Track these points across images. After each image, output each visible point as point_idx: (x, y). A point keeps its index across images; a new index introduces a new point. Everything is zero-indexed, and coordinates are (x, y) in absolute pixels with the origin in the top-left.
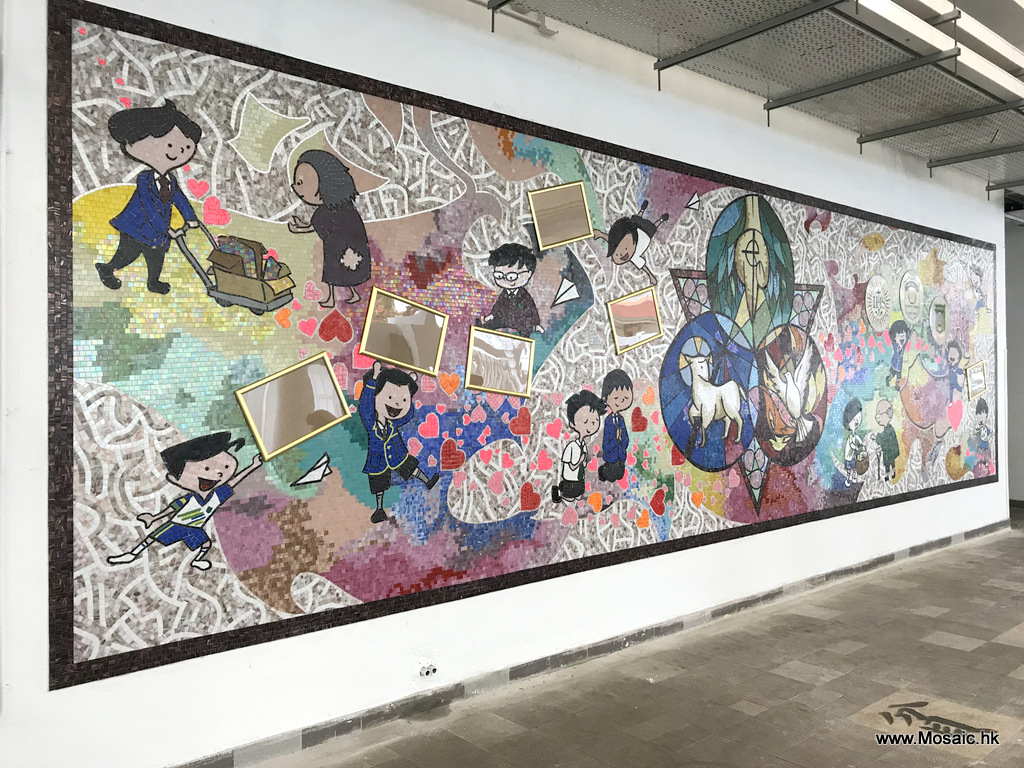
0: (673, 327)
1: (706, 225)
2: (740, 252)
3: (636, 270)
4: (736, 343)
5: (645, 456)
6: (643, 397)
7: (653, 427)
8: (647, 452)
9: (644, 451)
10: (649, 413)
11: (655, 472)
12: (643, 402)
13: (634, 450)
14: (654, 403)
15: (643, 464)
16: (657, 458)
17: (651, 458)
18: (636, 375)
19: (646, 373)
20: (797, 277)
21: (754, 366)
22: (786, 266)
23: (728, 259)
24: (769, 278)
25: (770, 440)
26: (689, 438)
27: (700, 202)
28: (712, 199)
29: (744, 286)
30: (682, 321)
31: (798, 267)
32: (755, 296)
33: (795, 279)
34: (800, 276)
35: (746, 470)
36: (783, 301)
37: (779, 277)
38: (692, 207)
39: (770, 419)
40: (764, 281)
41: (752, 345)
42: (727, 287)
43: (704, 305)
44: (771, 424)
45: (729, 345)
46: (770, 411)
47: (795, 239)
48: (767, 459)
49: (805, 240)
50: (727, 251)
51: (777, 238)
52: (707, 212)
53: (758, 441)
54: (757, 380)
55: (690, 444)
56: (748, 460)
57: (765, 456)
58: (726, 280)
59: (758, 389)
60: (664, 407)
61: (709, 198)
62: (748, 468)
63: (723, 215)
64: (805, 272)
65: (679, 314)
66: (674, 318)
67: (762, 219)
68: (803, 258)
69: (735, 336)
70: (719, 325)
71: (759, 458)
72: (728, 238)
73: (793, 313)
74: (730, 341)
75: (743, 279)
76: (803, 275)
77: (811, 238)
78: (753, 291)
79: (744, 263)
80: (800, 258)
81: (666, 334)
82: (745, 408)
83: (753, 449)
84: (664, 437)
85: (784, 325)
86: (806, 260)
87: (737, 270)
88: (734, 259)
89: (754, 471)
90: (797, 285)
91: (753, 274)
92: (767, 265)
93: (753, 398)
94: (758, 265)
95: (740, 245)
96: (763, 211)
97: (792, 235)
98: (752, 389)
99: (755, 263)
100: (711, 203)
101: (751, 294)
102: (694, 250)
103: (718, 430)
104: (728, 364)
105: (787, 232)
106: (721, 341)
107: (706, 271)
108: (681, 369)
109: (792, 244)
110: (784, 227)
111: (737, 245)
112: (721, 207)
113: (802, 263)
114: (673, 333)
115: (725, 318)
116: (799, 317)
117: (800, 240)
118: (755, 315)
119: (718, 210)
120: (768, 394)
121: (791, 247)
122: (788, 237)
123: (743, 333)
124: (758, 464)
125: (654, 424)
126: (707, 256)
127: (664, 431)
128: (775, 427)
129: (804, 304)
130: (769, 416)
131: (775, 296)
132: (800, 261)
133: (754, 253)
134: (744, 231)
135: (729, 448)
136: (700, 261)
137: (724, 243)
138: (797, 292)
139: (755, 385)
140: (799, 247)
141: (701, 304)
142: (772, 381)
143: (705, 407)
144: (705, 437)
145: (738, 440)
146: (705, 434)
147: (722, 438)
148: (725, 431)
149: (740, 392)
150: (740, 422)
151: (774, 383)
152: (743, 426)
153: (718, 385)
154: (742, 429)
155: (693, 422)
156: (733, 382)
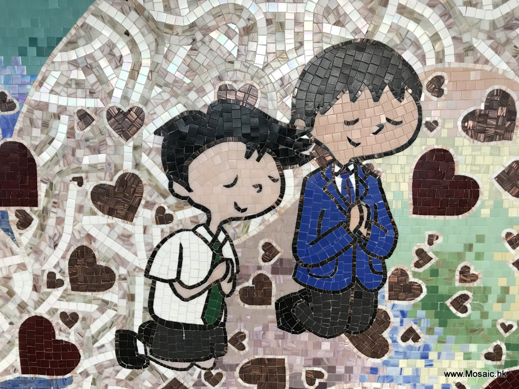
5: (461, 281)
6: (466, 119)
7: (506, 205)
8: (472, 271)
9: (459, 269)
10: (488, 166)
11: (503, 325)
12: (464, 134)
13: (417, 265)
14: (514, 137)
15: (450, 300)
16: (513, 290)
17: (485, 288)
18: (440, 57)
19: (483, 47)
125: (507, 196)
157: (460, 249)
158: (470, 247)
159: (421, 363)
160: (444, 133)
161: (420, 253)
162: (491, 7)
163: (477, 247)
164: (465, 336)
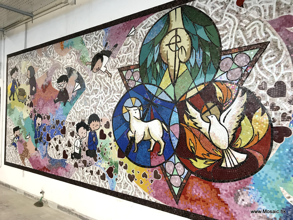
0: (119, 94)
1: (139, 40)
2: (164, 46)
4: (159, 99)
6: (104, 125)
7: (109, 139)
8: (106, 149)
9: (104, 148)
10: (107, 132)
11: (109, 158)
12: (104, 127)
13: (100, 147)
14: (110, 128)
16: (110, 152)
17: (107, 152)
18: (102, 116)
19: (106, 115)
20: (225, 45)
21: (174, 111)
22: (210, 41)
23: (154, 53)
24: (191, 54)
25: (190, 159)
26: (127, 146)
27: (136, 30)
28: (143, 26)
29: (167, 65)
30: (124, 91)
31: (227, 38)
32: (177, 69)
33: (223, 47)
34: (229, 44)
35: (167, 173)
36: (207, 66)
37: (202, 51)
38: (130, 35)
39: (190, 145)
40: (186, 58)
41: (173, 98)
42: (154, 69)
43: (137, 81)
44: (191, 149)
45: (154, 100)
46: (191, 140)
47: (222, 18)
48: (186, 171)
49: (236, 15)
50: (154, 49)
51: (201, 25)
52: (140, 34)
53: (178, 158)
54: (178, 120)
55: (128, 149)
56: (169, 167)
57: (185, 169)
58: (153, 65)
59: (178, 125)
60: (114, 130)
61: (141, 26)
62: (169, 172)
63: (151, 30)
64: (236, 38)
65: (122, 88)
66: (120, 90)
67: (184, 19)
68: (234, 28)
69: (159, 95)
70: (147, 90)
71: (178, 168)
72: (154, 42)
73: (220, 73)
74: (155, 98)
75: (166, 61)
76: (233, 42)
77: (246, 9)
78: (175, 67)
79: (167, 52)
80: (229, 30)
81: (116, 98)
82: (167, 136)
83: (174, 161)
84: (114, 144)
85: (207, 82)
86: (237, 29)
87: (161, 58)
88: (160, 51)
89: (174, 175)
90: (225, 51)
91: (176, 56)
92: (189, 47)
93: (174, 130)
94: (180, 48)
95: (164, 42)
96: (185, 14)
97: (218, 17)
98: (173, 125)
99: (177, 49)
100: (142, 28)
101: (173, 68)
102: (132, 55)
103: (146, 146)
104: (153, 110)
105: (213, 16)
106: (149, 99)
107: (139, 64)
108: (124, 114)
109: (219, 23)
110: (208, 15)
111: (162, 43)
112: (150, 27)
113: (233, 32)
114: (119, 97)
115: (152, 86)
116: (227, 74)
117: (230, 17)
118: (176, 80)
119: (147, 29)
120: (188, 129)
121: (217, 26)
122: (214, 20)
123: (165, 92)
124: (177, 172)
125: (109, 137)
126: (139, 56)
127: (114, 141)
128: (195, 151)
129: (235, 63)
130: (190, 143)
131: (197, 65)
132: (229, 33)
133: (176, 43)
134: (168, 33)
135: (154, 157)
136: (135, 60)
137: (151, 46)
138: (225, 56)
139: (175, 123)
140: (228, 23)
141: (135, 81)
142: (192, 121)
143: (138, 132)
144: (137, 148)
145: (161, 153)
146: (137, 146)
147: (149, 150)
148: (150, 147)
149: (162, 126)
150: (163, 144)
151: (195, 122)
152: (164, 146)
153: (146, 122)
154: (164, 148)
155: (130, 139)
156: (158, 120)
160: (102, 127)
161: (100, 145)
162: (107, 109)
163: (106, 145)
164: (105, 160)
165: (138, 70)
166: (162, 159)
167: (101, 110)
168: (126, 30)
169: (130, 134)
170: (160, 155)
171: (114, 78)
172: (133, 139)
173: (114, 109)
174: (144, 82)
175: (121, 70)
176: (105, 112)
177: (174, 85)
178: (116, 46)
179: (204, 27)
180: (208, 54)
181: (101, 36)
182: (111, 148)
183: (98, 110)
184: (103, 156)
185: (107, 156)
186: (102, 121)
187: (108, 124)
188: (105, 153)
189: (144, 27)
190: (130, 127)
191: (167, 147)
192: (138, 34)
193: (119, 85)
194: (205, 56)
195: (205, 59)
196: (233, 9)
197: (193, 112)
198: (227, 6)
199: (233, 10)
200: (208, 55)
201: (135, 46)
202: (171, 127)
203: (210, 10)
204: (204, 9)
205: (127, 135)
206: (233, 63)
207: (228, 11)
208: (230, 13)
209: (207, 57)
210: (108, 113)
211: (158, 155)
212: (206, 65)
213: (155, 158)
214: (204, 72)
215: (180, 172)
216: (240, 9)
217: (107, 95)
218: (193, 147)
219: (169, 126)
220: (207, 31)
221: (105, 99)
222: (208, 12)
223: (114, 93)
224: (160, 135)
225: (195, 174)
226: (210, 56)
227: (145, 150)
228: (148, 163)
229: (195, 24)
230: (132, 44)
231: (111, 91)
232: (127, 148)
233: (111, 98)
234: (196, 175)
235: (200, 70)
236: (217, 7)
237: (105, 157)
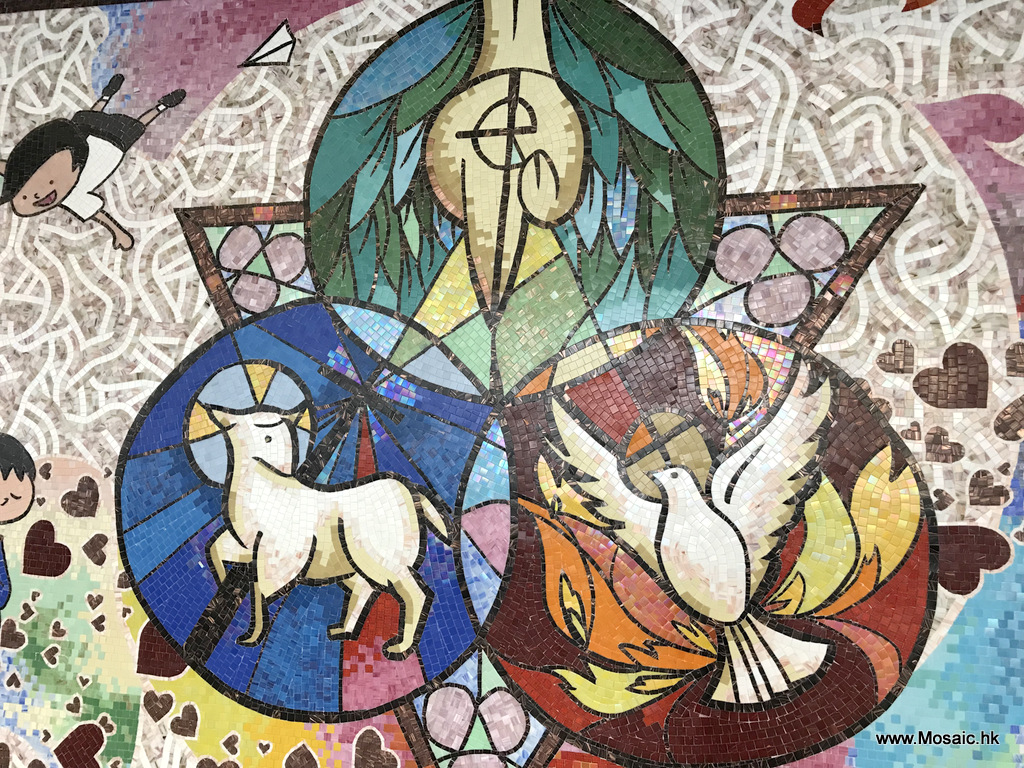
0: (175, 341)
1: (314, 93)
2: (450, 138)
3: (75, 223)
4: (411, 379)
5: (54, 635)
6: (64, 499)
7: (88, 571)
8: (62, 627)
9: (53, 624)
10: (78, 537)
11: (81, 678)
12: (62, 510)
13: (24, 617)
14: (96, 514)
15: (44, 652)
16: (91, 647)
17: (70, 642)
18: (49, 449)
19: (78, 444)
20: (744, 175)
21: (490, 442)
22: (675, 149)
23: (394, 162)
24: (582, 192)
25: (558, 671)
26: (206, 613)
27: (297, 43)
28: (342, 29)
29: (461, 225)
30: (207, 325)
31: (750, 143)
32: (510, 248)
33: (731, 181)
34: (760, 170)
35: (434, 741)
36: (657, 253)
37: (637, 186)
38: (264, 60)
39: (562, 604)
40: (555, 204)
41: (487, 382)
42: (388, 233)
43: (288, 285)
44: (568, 622)
45: (384, 385)
46: (567, 580)
47: (731, 61)
48: (537, 729)
49: (792, 57)
50: (391, 142)
51: (632, 74)
52: (319, 62)
53: (497, 665)
54: (505, 482)
55: (206, 628)
56: (443, 713)
57: (533, 720)
58: (382, 218)
59: (507, 509)
60: (126, 526)
61: (328, 29)
62: (442, 738)
63: (384, 56)
64: (790, 153)
65: (197, 310)
66: (180, 319)
67: (557, 35)
68: (780, 111)
69: (412, 360)
70: (347, 332)
71: (497, 718)
72: (397, 110)
73: (713, 286)
74: (386, 373)
75: (457, 208)
76: (778, 166)
77: (832, 44)
78: (501, 237)
79: (463, 166)
80: (758, 115)
81: (151, 359)
82: (442, 560)
83: (472, 685)
84: (120, 599)
85: (657, 322)
86: (796, 116)
87: (430, 187)
88: (423, 158)
89: (472, 752)
90: (743, 197)
91: (506, 189)
92: (572, 159)
93: (481, 533)
94: (532, 161)
95: (449, 120)
96: (562, 15)
97: (715, 55)
98: (478, 506)
99: (516, 159)
100: (336, 38)
101: (492, 243)
102: (266, 157)
103: (317, 608)
104: (374, 432)
105: (689, 48)
106: (351, 374)
107: (306, 203)
108: (193, 441)
109: (716, 79)
110: (670, 38)
111: (436, 123)
112: (375, 39)
113: (775, 127)
114: (174, 355)
115: (372, 313)
116: (747, 294)
117: (763, 60)
118: (505, 300)
119: (362, 51)
120: (555, 528)
121: (708, 89)
122: (695, 65)
123: (446, 351)
124: (489, 736)
125: (90, 563)
126: (310, 166)
127: (122, 584)
128: (589, 633)
129: (783, 255)
130: (561, 595)
131: (611, 242)
132: (760, 125)
133: (511, 131)
134: (469, 82)
135: (361, 666)
136: (284, 179)
137: (381, 126)
138: (739, 220)
139: (491, 496)
140: (754, 84)
141: (279, 283)
142: (579, 490)
143: (273, 542)
144: (265, 619)
145: (403, 647)
146: (265, 612)
147: (334, 632)
148: (345, 614)
149: (420, 511)
150: (416, 599)
151: (592, 497)
152: (426, 609)
153: (330, 488)
154: (422, 618)
155: (222, 576)
156: (395, 482)
157: (55, 607)
158: (61, 605)
159: (19, 707)
160: (49, 508)
161: (26, 606)
162: (85, 415)
163: (67, 606)
164: (53, 686)
165: (298, 228)
166: (408, 674)
167: (47, 418)
168: (241, 32)
169: (226, 550)
170: (399, 657)
171: (150, 258)
172: (244, 574)
173: (134, 414)
174: (331, 291)
175: (193, 220)
176: (74, 427)
177: (491, 320)
178: (174, 99)
179: (649, 84)
180: (665, 199)
181: (87, 36)
182: (99, 623)
183: (27, 413)
184: (38, 667)
185: (68, 668)
186: (47, 476)
187: (88, 494)
188: (55, 650)
189: (344, 38)
190: (226, 512)
191: (439, 616)
192: (310, 62)
193: (175, 294)
194: (651, 207)
195: (650, 223)
196: (778, 32)
197: (586, 449)
198: (751, 17)
199: (777, 38)
200: (662, 206)
201: (288, 114)
202: (470, 515)
203: (678, 18)
204: (652, 11)
205: (208, 551)
206: (774, 253)
207: (757, 39)
208: (765, 45)
209: (656, 212)
210: (91, 435)
211: (386, 653)
212: (652, 245)
213: (369, 669)
214: (640, 277)
215: (502, 736)
216: (810, 41)
217: (94, 341)
218: (575, 613)
219: (459, 513)
220: (664, 104)
221: (84, 362)
222: (669, 25)
223: (138, 332)
224: (406, 554)
225: (581, 743)
226: (671, 210)
227: (312, 633)
228: (328, 699)
229: (608, 66)
230: (270, 104)
231: (121, 320)
232: (201, 620)
233: (120, 358)
234: (585, 749)
235: (621, 267)
236: (710, 13)
237: (55, 674)
